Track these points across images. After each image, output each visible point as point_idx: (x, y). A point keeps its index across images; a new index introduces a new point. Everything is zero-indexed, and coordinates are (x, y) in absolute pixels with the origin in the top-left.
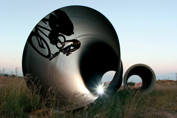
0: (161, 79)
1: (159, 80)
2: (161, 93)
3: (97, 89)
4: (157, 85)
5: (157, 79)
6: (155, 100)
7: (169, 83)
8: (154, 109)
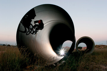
0: (98, 45)
1: (97, 45)
2: (98, 53)
3: (60, 52)
4: (96, 48)
5: (95, 45)
6: (95, 58)
7: (103, 47)
8: (95, 63)
